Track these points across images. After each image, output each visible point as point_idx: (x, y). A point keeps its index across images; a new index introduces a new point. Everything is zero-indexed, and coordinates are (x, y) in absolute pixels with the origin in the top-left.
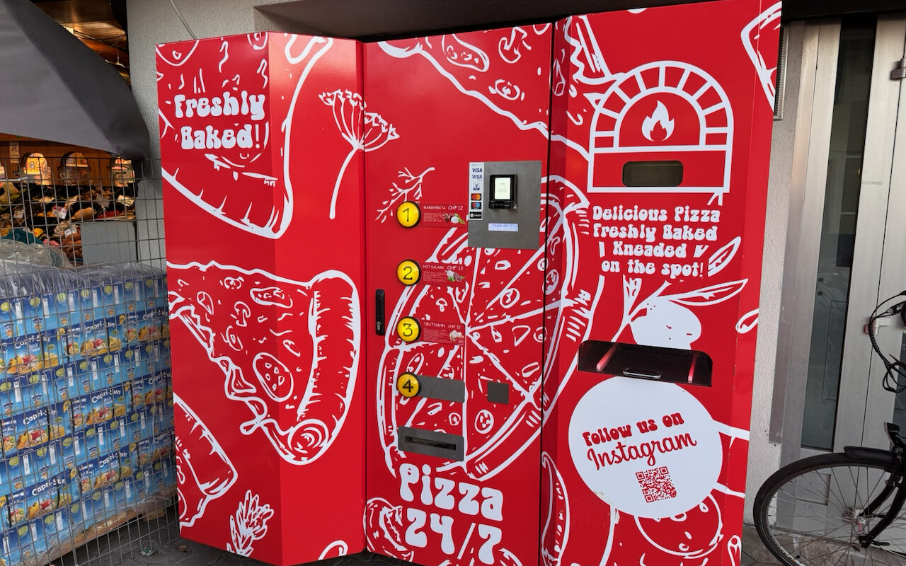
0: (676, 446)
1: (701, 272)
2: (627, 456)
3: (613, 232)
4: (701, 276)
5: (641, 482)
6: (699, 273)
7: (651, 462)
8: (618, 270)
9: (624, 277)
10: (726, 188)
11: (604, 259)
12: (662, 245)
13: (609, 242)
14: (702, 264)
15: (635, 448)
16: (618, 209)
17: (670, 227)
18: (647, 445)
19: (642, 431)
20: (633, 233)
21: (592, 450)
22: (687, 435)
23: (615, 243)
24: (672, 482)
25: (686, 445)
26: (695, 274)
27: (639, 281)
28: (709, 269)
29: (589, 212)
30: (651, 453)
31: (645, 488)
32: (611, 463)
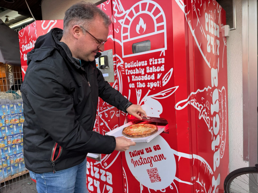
0: (159, 159)
1: (160, 84)
2: (143, 162)
3: (131, 72)
4: (160, 86)
5: (149, 174)
6: (160, 85)
7: (151, 166)
8: (134, 87)
9: (136, 89)
10: (166, 48)
11: (130, 83)
12: (146, 75)
13: (130, 76)
14: (160, 81)
15: (145, 159)
16: (132, 63)
17: (148, 67)
18: (149, 158)
19: (148, 152)
20: (137, 72)
21: (132, 159)
22: (162, 155)
23: (132, 76)
24: (159, 175)
25: (163, 159)
26: (158, 86)
27: (141, 90)
28: (163, 83)
29: (124, 65)
30: (151, 161)
31: (150, 176)
32: (138, 165)
